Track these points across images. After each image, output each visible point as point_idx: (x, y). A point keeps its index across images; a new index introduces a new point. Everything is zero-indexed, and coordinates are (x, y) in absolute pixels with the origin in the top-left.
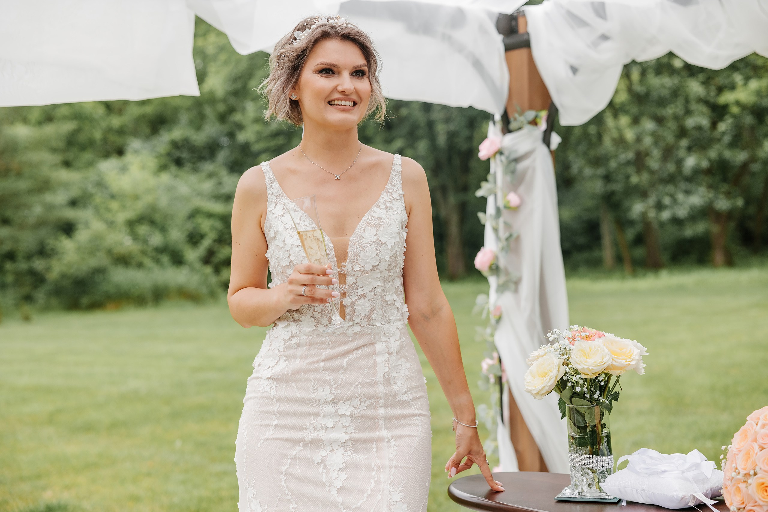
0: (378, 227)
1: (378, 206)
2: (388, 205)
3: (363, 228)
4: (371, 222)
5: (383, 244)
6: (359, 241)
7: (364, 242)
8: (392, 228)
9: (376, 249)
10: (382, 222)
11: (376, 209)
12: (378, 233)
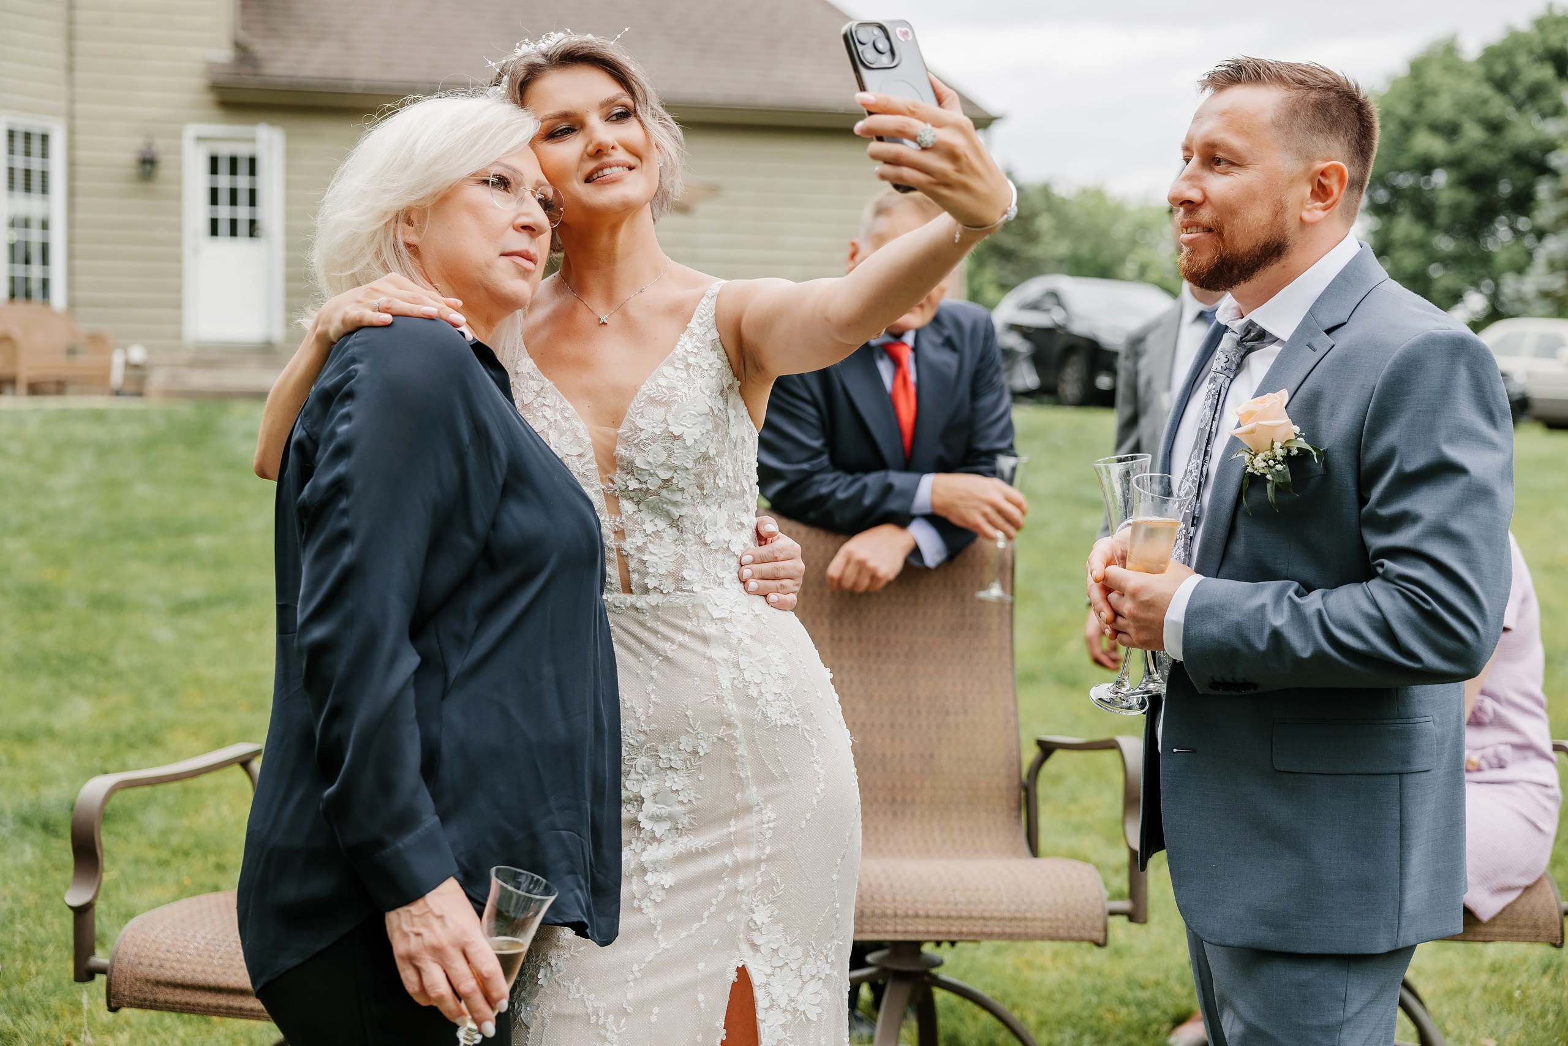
0: (667, 404)
1: (672, 364)
2: (691, 360)
3: (641, 410)
4: (654, 395)
5: (676, 438)
6: (633, 435)
7: (642, 438)
8: (695, 406)
9: (665, 449)
10: (676, 395)
11: (667, 370)
12: (668, 418)
